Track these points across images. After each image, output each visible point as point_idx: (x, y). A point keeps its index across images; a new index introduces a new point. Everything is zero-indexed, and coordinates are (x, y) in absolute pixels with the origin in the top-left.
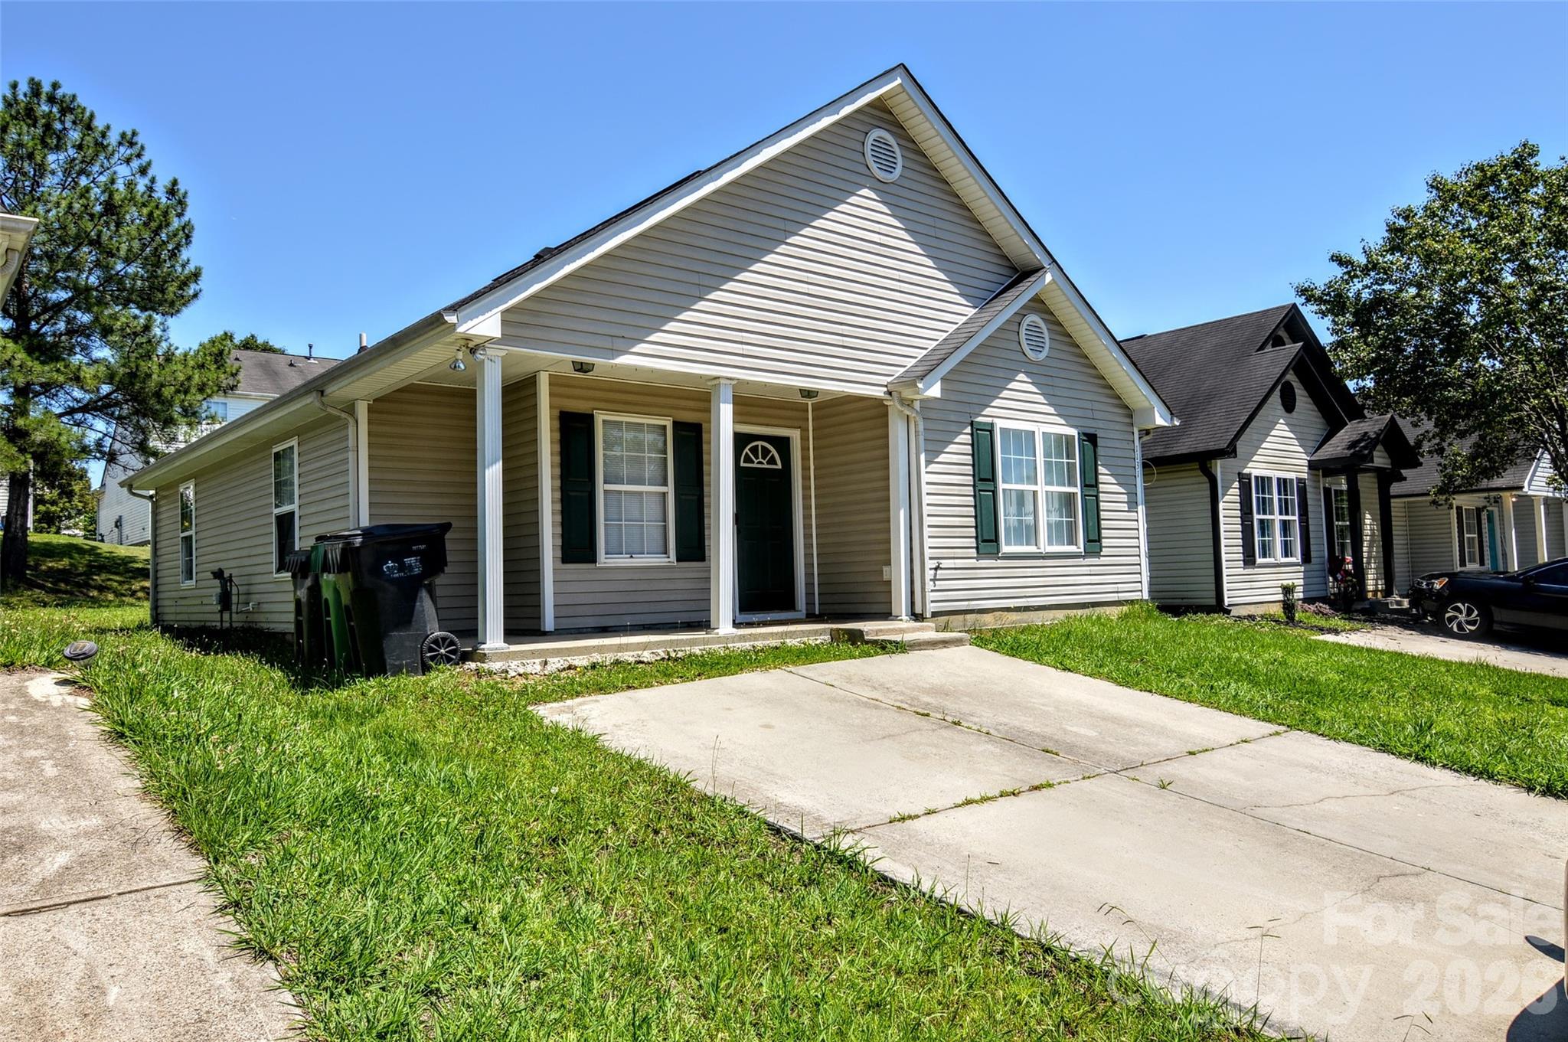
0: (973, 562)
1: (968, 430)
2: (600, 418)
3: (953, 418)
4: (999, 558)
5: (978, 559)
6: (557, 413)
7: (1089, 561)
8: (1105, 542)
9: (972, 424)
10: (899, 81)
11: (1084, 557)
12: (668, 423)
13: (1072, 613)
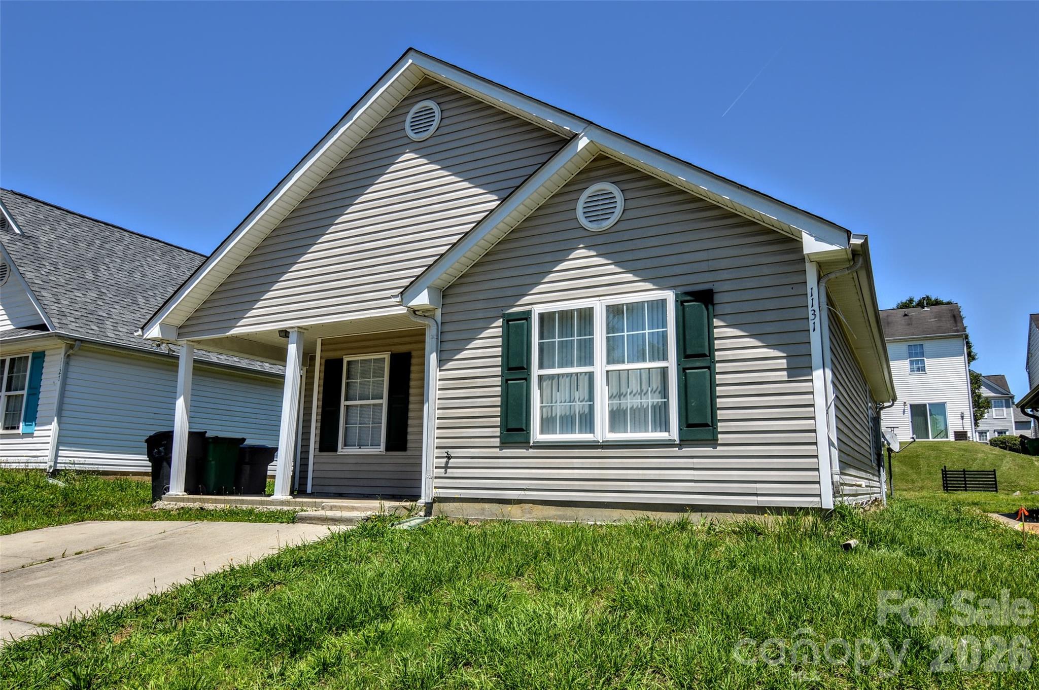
0: (496, 452)
1: (499, 322)
2: (346, 359)
3: (480, 315)
4: (531, 447)
5: (501, 447)
6: (323, 361)
7: (686, 451)
8: (721, 427)
9: (503, 316)
10: (410, 61)
11: (680, 446)
12: (387, 356)
13: (651, 515)
